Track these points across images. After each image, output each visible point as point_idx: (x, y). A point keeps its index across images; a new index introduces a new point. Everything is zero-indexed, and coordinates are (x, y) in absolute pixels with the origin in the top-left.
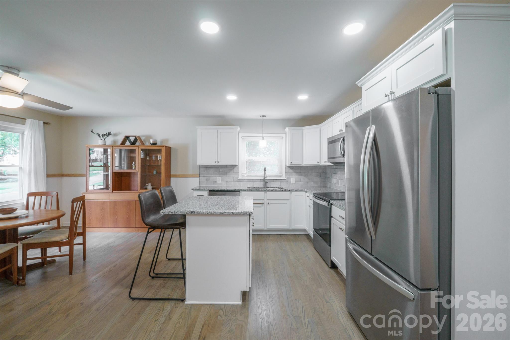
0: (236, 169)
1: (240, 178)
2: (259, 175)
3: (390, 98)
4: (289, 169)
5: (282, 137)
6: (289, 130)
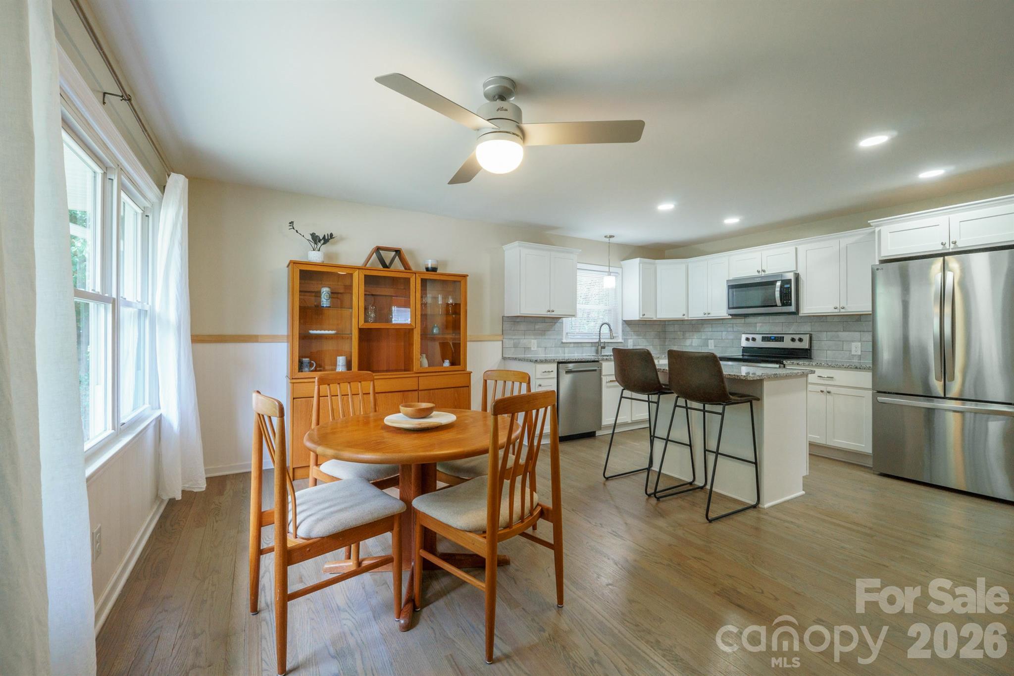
0: (558, 323)
1: (564, 340)
2: (588, 336)
3: (948, 247)
4: (625, 325)
5: (617, 273)
6: (640, 264)
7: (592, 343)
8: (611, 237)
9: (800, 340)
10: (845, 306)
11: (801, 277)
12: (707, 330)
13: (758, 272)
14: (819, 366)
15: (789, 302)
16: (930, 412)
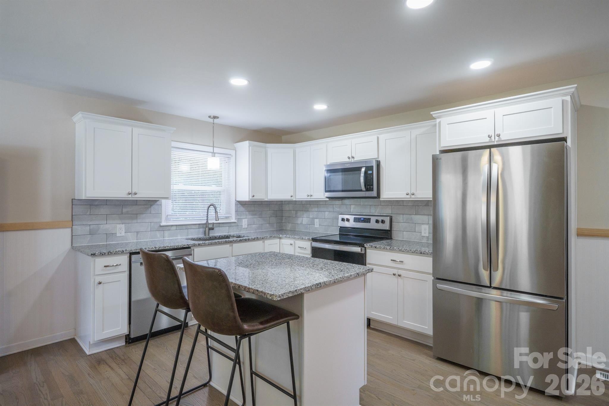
0: (155, 206)
1: (163, 224)
2: (194, 218)
3: (493, 140)
4: (239, 205)
5: (230, 155)
6: (249, 146)
7: (199, 224)
8: (215, 117)
9: (383, 222)
10: (415, 192)
11: (381, 163)
12: (313, 210)
13: (349, 158)
14: (392, 250)
15: (372, 187)
16: (479, 302)
